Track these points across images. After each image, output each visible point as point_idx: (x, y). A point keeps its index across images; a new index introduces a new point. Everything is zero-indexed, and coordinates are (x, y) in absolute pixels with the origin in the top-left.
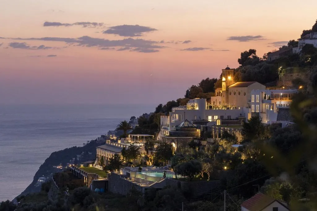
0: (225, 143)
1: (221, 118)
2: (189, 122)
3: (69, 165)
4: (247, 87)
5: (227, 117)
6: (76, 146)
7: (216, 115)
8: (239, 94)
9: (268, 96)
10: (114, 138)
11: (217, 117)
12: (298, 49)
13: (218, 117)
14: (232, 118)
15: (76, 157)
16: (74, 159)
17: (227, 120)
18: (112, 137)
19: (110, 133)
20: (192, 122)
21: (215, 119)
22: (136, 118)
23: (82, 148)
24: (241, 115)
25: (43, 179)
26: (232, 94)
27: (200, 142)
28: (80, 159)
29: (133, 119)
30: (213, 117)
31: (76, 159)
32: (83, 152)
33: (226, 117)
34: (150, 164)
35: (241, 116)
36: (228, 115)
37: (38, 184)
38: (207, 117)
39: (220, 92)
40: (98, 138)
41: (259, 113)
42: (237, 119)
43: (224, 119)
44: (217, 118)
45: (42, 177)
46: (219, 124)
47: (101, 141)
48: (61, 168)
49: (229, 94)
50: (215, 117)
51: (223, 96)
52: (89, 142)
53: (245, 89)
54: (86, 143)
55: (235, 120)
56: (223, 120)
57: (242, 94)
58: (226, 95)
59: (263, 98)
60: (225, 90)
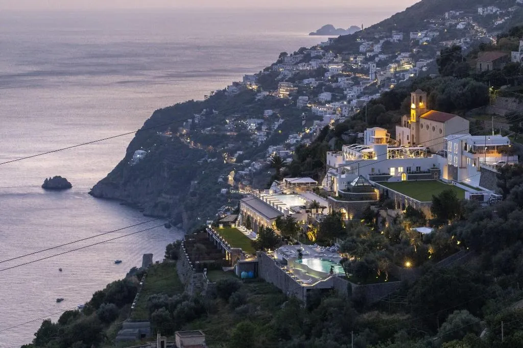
0: (409, 224)
1: (408, 170)
2: (364, 178)
3: (183, 131)
4: (443, 122)
5: (416, 168)
6: (193, 100)
7: (400, 167)
8: (434, 129)
9: (469, 146)
10: (253, 87)
11: (402, 168)
12: (519, 55)
13: (404, 169)
14: (422, 170)
15: (193, 118)
16: (190, 120)
17: (415, 173)
18: (250, 85)
19: (247, 79)
20: (368, 177)
21: (399, 171)
22: (289, 55)
23: (202, 102)
24: (434, 165)
25: (142, 154)
26: (425, 127)
27: (378, 212)
28: (199, 122)
29: (284, 58)
30: (397, 169)
31: (193, 121)
32: (205, 110)
33: (414, 169)
34: (312, 238)
35: (435, 167)
36: (418, 166)
37: (133, 161)
38: (389, 169)
39: (408, 122)
40: (228, 86)
41: (457, 167)
42: (429, 171)
43: (411, 171)
44: (402, 171)
45: (140, 149)
46: (405, 180)
47: (233, 92)
48: (170, 134)
49: (420, 127)
50: (399, 168)
51: (411, 128)
52: (214, 94)
53: (440, 125)
54: (209, 95)
55: (427, 172)
56: (410, 173)
57: (437, 130)
58: (416, 128)
59: (463, 148)
60: (415, 121)
